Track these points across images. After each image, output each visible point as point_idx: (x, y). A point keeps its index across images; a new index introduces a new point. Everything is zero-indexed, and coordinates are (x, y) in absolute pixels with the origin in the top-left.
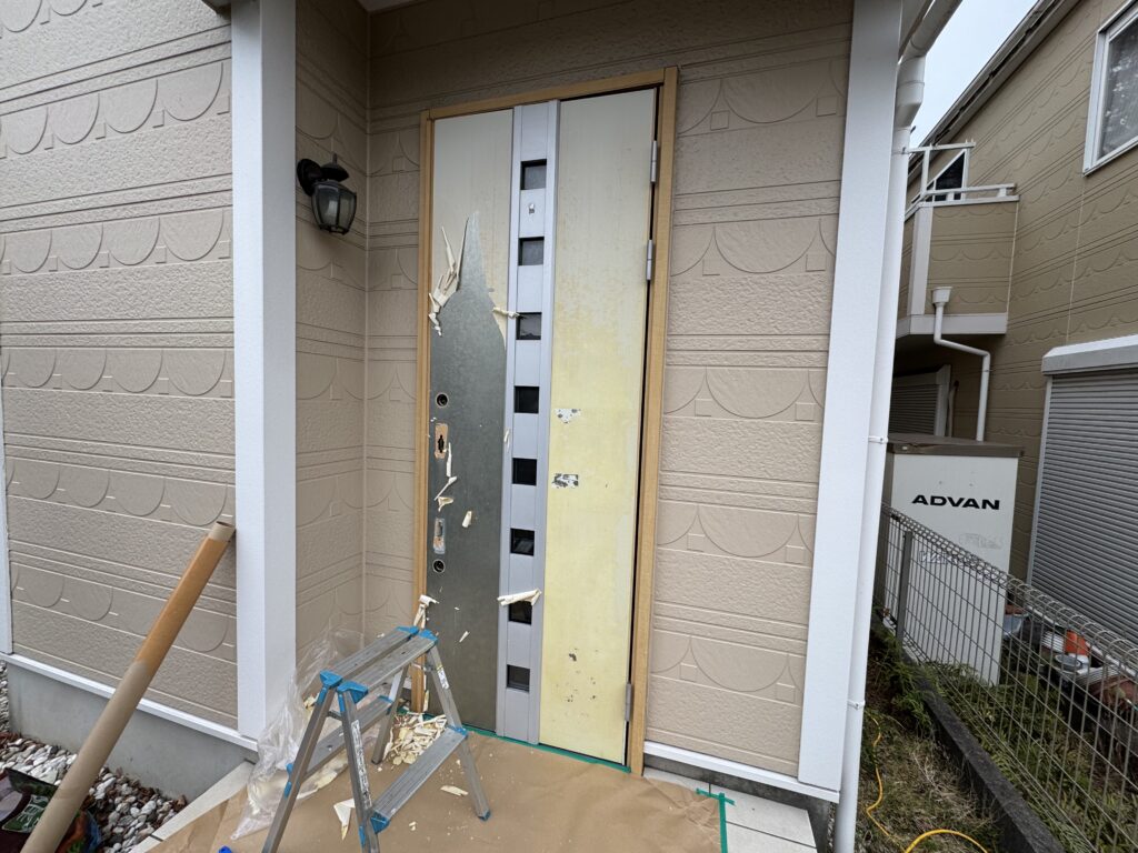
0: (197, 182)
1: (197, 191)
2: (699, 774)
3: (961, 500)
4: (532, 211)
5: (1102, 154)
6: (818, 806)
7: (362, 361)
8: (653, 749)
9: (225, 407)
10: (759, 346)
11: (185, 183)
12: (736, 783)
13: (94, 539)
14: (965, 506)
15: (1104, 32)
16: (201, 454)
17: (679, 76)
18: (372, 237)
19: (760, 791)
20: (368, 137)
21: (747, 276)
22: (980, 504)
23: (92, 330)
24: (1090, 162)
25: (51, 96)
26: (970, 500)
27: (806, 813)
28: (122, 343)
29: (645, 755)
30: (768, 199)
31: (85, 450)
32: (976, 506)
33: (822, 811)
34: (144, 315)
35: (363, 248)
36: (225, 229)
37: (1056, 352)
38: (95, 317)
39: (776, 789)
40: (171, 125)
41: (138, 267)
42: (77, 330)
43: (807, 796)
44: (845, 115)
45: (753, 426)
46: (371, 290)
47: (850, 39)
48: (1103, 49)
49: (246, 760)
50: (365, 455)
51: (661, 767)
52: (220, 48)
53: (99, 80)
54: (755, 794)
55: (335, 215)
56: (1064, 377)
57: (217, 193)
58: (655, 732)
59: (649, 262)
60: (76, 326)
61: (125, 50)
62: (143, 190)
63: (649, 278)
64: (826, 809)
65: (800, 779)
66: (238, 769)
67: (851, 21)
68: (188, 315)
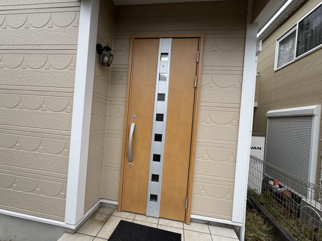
0: (63, 46)
1: (63, 48)
2: (205, 222)
3: (253, 147)
4: (163, 66)
6: (236, 228)
7: (107, 104)
8: (192, 216)
9: (68, 116)
10: (223, 106)
11: (59, 46)
12: (215, 224)
14: (254, 149)
15: (278, 40)
16: (57, 131)
18: (112, 68)
20: (113, 40)
21: (220, 88)
22: (257, 148)
23: (16, 89)
24: (276, 68)
25: (8, 12)
26: (255, 147)
27: (233, 230)
28: (28, 94)
31: (9, 128)
32: (256, 149)
34: (39, 85)
35: (109, 71)
36: (73, 61)
37: (269, 112)
38: (18, 84)
39: (226, 224)
40: (55, 27)
41: (38, 70)
42: (10, 88)
44: (244, 51)
46: (111, 83)
47: (246, 34)
48: (277, 44)
49: (66, 232)
50: (106, 132)
52: (76, 8)
53: (28, 10)
54: (220, 226)
55: (107, 61)
57: (73, 50)
58: (193, 211)
59: (196, 82)
61: (39, 3)
62: (42, 46)
63: (196, 86)
65: (232, 221)
68: (56, 86)
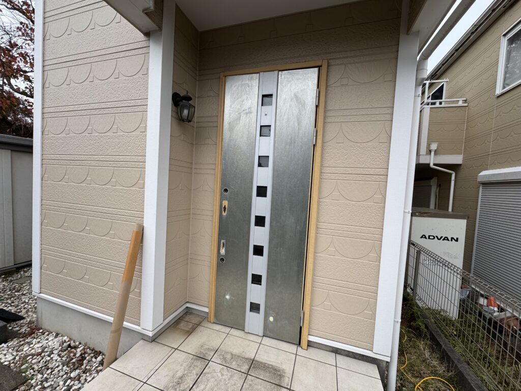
0: (132, 101)
1: (132, 105)
2: (331, 349)
3: (442, 237)
4: (266, 115)
5: (504, 87)
6: (381, 364)
7: (192, 173)
8: (312, 339)
9: (140, 192)
10: (359, 172)
11: (127, 101)
12: (346, 353)
13: (79, 245)
14: (443, 240)
15: (505, 35)
16: (129, 211)
17: (328, 63)
18: (197, 122)
19: (357, 357)
20: (197, 82)
21: (355, 144)
22: (450, 239)
23: (83, 159)
24: (499, 91)
25: (70, 64)
26: (445, 237)
27: (376, 366)
28: (96, 165)
29: (308, 341)
30: (364, 113)
31: (77, 208)
32: (448, 240)
33: (383, 365)
34: (107, 154)
35: (193, 127)
36: (144, 120)
37: (484, 173)
38: (84, 154)
39: (363, 356)
40: (122, 78)
41: (105, 134)
42: (76, 159)
43: (376, 359)
44: (395, 81)
45: (356, 205)
46: (196, 144)
47: (398, 51)
48: (504, 42)
49: (142, 339)
50: (191, 213)
51: (315, 346)
52: (145, 49)
53: (92, 58)
54: (355, 358)
55: (187, 115)
56: (487, 184)
57: (141, 106)
58: (313, 332)
59: (315, 137)
60: (76, 157)
61: (104, 47)
62: (108, 103)
63: (314, 143)
64: (384, 364)
65: (374, 351)
66: (140, 342)
67: (398, 45)
68: (126, 154)
